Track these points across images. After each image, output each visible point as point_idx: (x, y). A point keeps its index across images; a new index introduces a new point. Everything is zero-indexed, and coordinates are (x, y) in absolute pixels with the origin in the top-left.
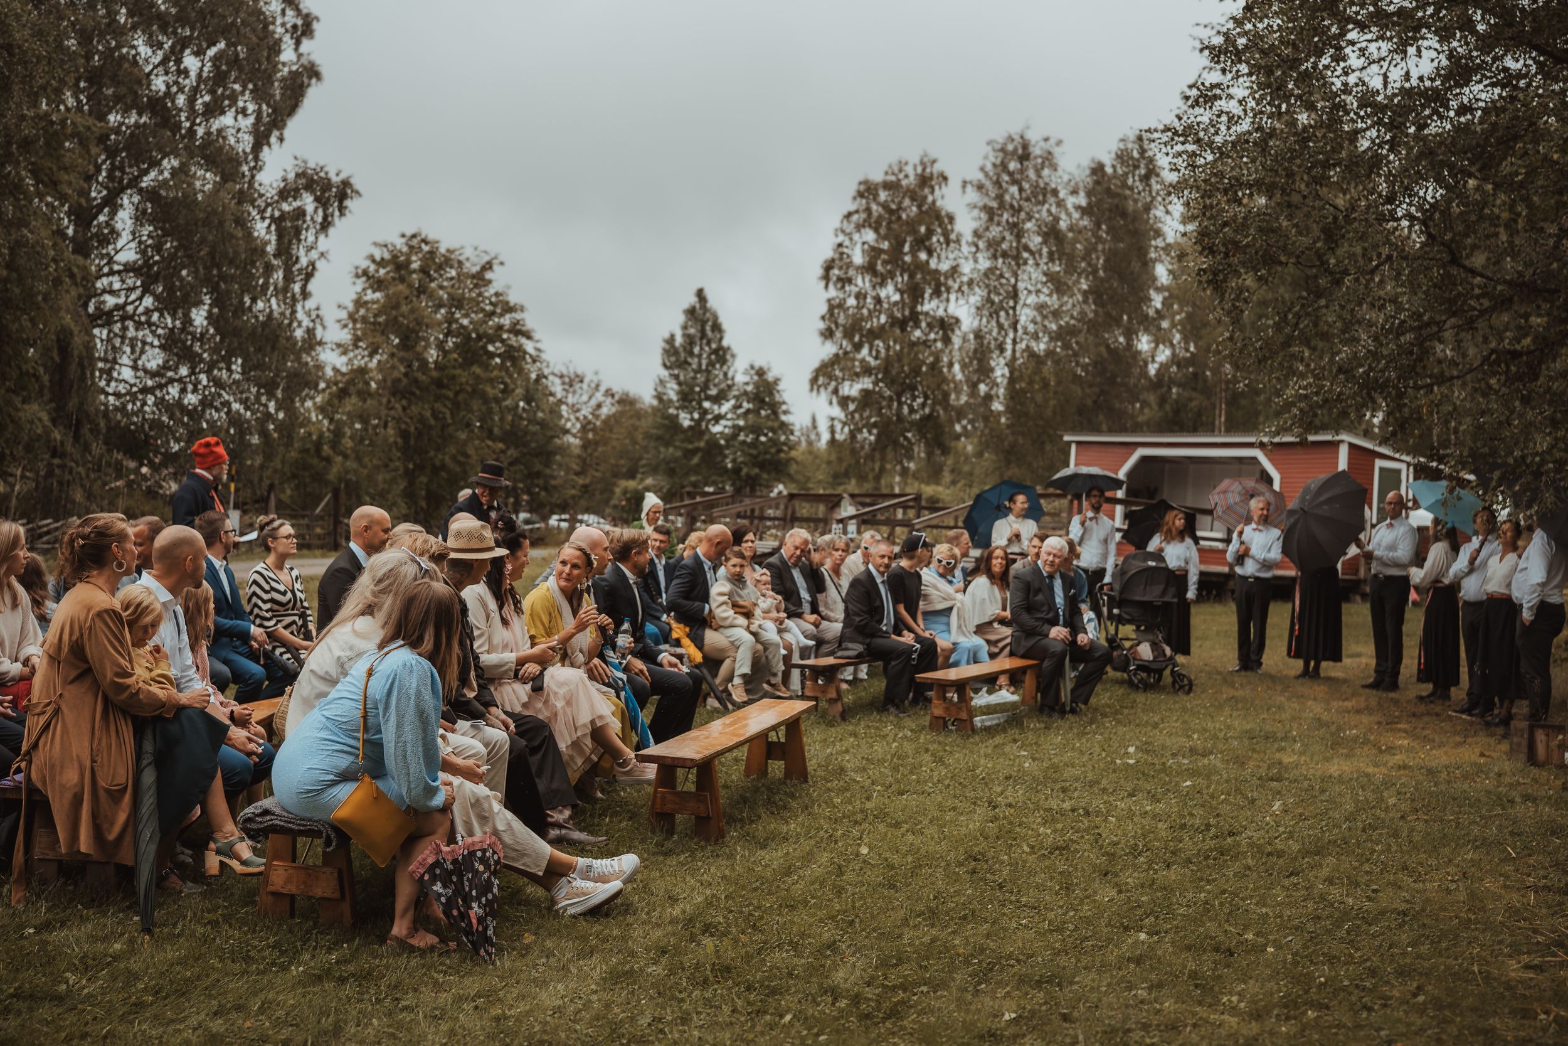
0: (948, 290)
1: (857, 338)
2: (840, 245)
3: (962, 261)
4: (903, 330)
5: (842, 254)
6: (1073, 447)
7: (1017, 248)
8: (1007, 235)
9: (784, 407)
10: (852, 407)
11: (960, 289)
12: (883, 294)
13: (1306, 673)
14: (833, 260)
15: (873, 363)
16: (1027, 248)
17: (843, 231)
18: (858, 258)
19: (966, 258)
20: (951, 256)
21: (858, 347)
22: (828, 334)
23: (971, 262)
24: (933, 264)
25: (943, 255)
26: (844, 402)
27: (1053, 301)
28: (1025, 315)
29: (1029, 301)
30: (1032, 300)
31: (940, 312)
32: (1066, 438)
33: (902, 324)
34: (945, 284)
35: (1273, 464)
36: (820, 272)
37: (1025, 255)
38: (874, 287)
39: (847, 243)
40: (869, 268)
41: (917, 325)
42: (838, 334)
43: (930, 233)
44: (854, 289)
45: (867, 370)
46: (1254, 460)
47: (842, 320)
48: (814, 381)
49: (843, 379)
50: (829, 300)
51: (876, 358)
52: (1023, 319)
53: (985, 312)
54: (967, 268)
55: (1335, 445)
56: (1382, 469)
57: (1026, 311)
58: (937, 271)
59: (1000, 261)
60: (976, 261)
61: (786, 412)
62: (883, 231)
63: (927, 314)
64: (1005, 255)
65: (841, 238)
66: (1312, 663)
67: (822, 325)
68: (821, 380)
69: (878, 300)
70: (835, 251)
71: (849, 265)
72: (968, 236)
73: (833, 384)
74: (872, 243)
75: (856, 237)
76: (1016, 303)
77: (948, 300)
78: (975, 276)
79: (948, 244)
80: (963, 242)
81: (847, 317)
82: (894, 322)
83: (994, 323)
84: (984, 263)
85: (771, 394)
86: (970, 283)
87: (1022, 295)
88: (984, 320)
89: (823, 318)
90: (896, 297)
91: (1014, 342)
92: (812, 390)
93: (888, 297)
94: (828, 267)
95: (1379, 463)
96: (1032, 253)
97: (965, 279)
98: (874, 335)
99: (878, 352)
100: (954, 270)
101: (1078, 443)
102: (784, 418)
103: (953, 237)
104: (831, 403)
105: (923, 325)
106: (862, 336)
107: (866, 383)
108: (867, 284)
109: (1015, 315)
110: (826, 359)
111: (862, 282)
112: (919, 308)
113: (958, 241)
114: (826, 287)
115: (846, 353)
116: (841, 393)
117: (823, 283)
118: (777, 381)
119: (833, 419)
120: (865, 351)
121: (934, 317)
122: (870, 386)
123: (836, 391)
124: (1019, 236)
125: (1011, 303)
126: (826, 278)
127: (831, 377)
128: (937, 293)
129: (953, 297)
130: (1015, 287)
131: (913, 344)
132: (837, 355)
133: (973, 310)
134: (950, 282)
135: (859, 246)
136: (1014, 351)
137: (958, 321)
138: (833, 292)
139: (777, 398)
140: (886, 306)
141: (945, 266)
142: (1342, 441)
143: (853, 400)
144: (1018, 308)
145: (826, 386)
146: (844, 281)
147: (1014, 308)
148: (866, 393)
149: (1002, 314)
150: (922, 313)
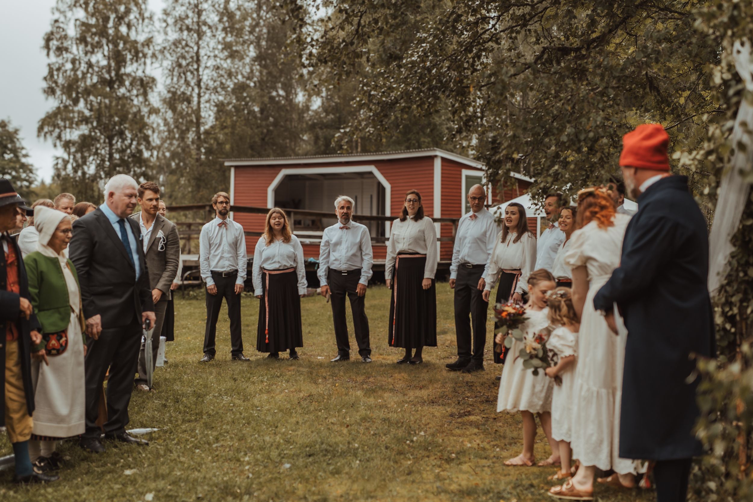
0: (145, 56)
1: (74, 95)
2: (56, 21)
3: (156, 34)
4: (112, 88)
5: (59, 27)
6: (233, 171)
7: (198, 23)
8: (190, 14)
9: (24, 152)
10: (73, 150)
11: (154, 56)
12: (94, 59)
13: (407, 359)
14: (52, 33)
15: (87, 113)
16: (205, 23)
17: (58, 9)
18: (72, 31)
19: (159, 32)
20: (146, 30)
21: (76, 102)
22: (50, 91)
23: (162, 34)
24: (133, 36)
25: (140, 28)
26: (67, 145)
27: (227, 64)
28: (206, 75)
29: (209, 64)
30: (211, 63)
31: (140, 73)
32: (227, 164)
33: (110, 83)
34: (142, 52)
35: (385, 177)
36: (42, 43)
37: (204, 28)
38: (86, 53)
39: (62, 19)
40: (82, 40)
41: (122, 83)
42: (58, 92)
43: (128, 11)
44: (70, 56)
45: (85, 120)
46: (371, 173)
47: (61, 81)
48: (40, 129)
49: (65, 127)
50: (49, 65)
51: (91, 110)
52: (205, 78)
53: (175, 73)
54: (159, 39)
55: (432, 158)
56: (467, 177)
57: (207, 71)
58: (136, 42)
59: (185, 33)
60: (166, 33)
61: (26, 156)
62: (91, 8)
63: (129, 75)
64: (189, 29)
65: (57, 16)
66: (414, 351)
67: (45, 85)
68: (46, 129)
69: (90, 65)
70: (53, 26)
71: (66, 37)
72: (159, 15)
73: (57, 130)
74: (85, 20)
75: (69, 14)
76: (199, 66)
77: (145, 63)
78: (166, 45)
79: (143, 20)
80: (155, 18)
81: (65, 78)
82: (103, 81)
83: (182, 81)
84: (173, 36)
85: (12, 142)
86: (162, 52)
87: (203, 59)
88: (175, 79)
89: (45, 79)
90: (104, 63)
91: (199, 96)
92: (38, 136)
93: (98, 62)
94: (48, 39)
95: (465, 173)
96: (210, 27)
97: (158, 48)
98: (87, 92)
99: (91, 105)
100: (149, 42)
101: (236, 167)
102: (23, 160)
103: (147, 15)
104: (55, 146)
105: (127, 83)
106: (78, 93)
107: (84, 129)
108: (81, 52)
109: (199, 75)
110: (50, 111)
111: (77, 50)
112: (123, 71)
113: (151, 18)
114: (48, 55)
115: (66, 107)
116: (63, 139)
117: (45, 52)
118: (16, 131)
119: (57, 158)
120: (82, 104)
121: (134, 78)
122: (86, 132)
123: (59, 137)
124: (199, 13)
125: (195, 66)
126: (47, 47)
127: (55, 126)
128: (136, 57)
129: (148, 61)
130: (197, 53)
131: (119, 98)
132: (58, 108)
133: (166, 71)
134: (146, 50)
135: (72, 22)
136: (199, 103)
137: (153, 80)
138: (53, 59)
139: (18, 145)
140: (96, 69)
141: (142, 38)
142: (436, 156)
143: (74, 143)
144: (201, 69)
145: (51, 132)
146: (60, 50)
147: (197, 70)
148: (83, 138)
149: (189, 74)
150: (125, 74)
